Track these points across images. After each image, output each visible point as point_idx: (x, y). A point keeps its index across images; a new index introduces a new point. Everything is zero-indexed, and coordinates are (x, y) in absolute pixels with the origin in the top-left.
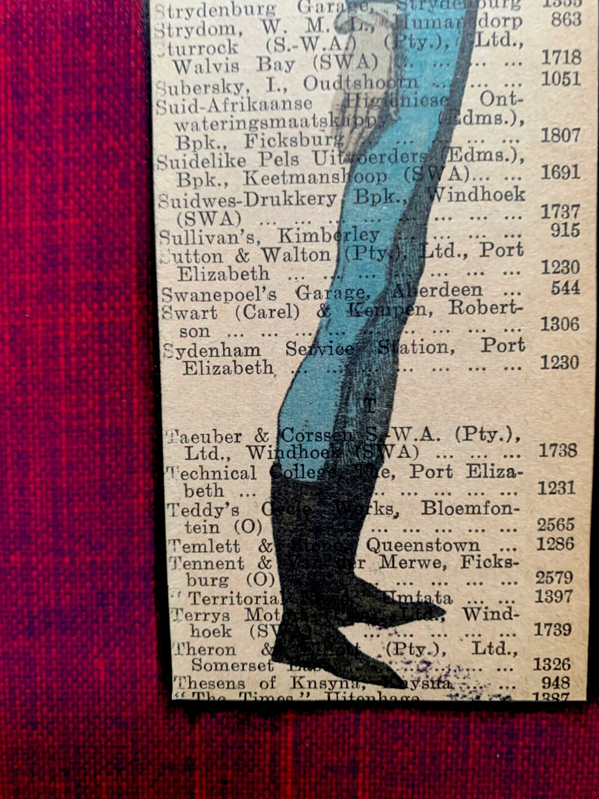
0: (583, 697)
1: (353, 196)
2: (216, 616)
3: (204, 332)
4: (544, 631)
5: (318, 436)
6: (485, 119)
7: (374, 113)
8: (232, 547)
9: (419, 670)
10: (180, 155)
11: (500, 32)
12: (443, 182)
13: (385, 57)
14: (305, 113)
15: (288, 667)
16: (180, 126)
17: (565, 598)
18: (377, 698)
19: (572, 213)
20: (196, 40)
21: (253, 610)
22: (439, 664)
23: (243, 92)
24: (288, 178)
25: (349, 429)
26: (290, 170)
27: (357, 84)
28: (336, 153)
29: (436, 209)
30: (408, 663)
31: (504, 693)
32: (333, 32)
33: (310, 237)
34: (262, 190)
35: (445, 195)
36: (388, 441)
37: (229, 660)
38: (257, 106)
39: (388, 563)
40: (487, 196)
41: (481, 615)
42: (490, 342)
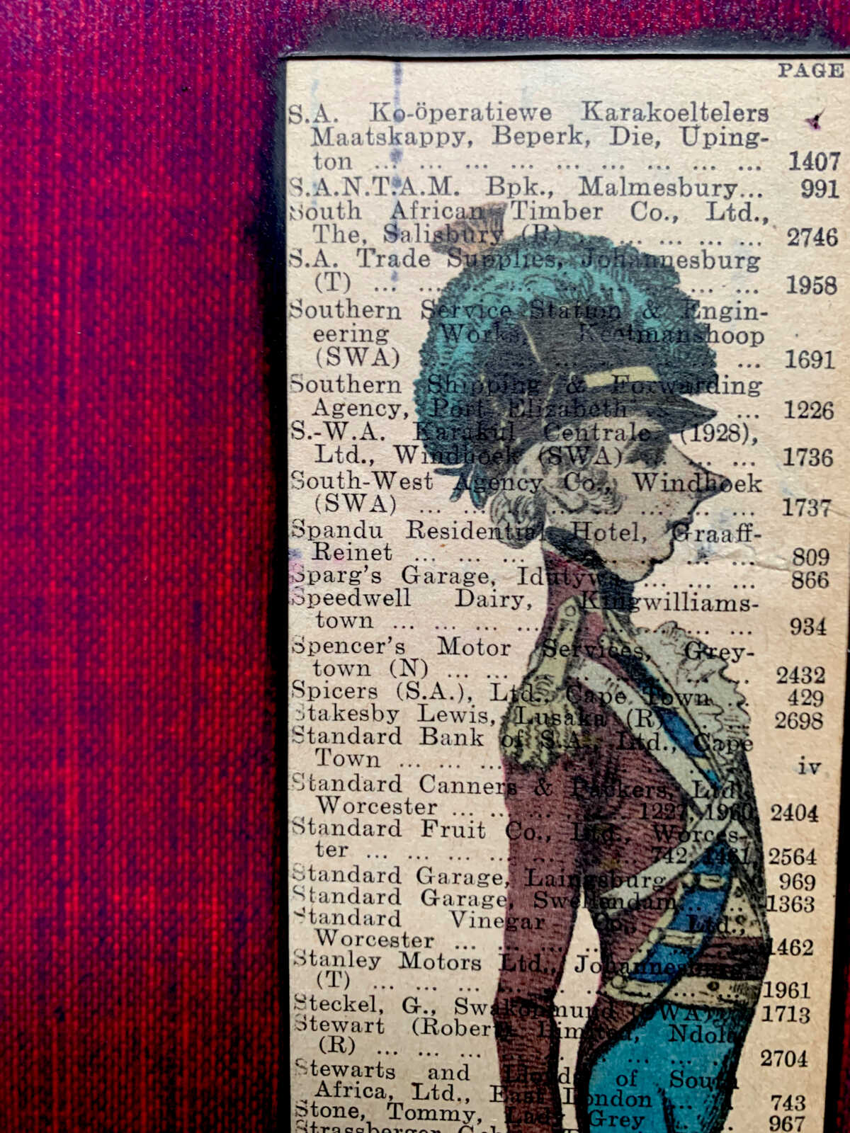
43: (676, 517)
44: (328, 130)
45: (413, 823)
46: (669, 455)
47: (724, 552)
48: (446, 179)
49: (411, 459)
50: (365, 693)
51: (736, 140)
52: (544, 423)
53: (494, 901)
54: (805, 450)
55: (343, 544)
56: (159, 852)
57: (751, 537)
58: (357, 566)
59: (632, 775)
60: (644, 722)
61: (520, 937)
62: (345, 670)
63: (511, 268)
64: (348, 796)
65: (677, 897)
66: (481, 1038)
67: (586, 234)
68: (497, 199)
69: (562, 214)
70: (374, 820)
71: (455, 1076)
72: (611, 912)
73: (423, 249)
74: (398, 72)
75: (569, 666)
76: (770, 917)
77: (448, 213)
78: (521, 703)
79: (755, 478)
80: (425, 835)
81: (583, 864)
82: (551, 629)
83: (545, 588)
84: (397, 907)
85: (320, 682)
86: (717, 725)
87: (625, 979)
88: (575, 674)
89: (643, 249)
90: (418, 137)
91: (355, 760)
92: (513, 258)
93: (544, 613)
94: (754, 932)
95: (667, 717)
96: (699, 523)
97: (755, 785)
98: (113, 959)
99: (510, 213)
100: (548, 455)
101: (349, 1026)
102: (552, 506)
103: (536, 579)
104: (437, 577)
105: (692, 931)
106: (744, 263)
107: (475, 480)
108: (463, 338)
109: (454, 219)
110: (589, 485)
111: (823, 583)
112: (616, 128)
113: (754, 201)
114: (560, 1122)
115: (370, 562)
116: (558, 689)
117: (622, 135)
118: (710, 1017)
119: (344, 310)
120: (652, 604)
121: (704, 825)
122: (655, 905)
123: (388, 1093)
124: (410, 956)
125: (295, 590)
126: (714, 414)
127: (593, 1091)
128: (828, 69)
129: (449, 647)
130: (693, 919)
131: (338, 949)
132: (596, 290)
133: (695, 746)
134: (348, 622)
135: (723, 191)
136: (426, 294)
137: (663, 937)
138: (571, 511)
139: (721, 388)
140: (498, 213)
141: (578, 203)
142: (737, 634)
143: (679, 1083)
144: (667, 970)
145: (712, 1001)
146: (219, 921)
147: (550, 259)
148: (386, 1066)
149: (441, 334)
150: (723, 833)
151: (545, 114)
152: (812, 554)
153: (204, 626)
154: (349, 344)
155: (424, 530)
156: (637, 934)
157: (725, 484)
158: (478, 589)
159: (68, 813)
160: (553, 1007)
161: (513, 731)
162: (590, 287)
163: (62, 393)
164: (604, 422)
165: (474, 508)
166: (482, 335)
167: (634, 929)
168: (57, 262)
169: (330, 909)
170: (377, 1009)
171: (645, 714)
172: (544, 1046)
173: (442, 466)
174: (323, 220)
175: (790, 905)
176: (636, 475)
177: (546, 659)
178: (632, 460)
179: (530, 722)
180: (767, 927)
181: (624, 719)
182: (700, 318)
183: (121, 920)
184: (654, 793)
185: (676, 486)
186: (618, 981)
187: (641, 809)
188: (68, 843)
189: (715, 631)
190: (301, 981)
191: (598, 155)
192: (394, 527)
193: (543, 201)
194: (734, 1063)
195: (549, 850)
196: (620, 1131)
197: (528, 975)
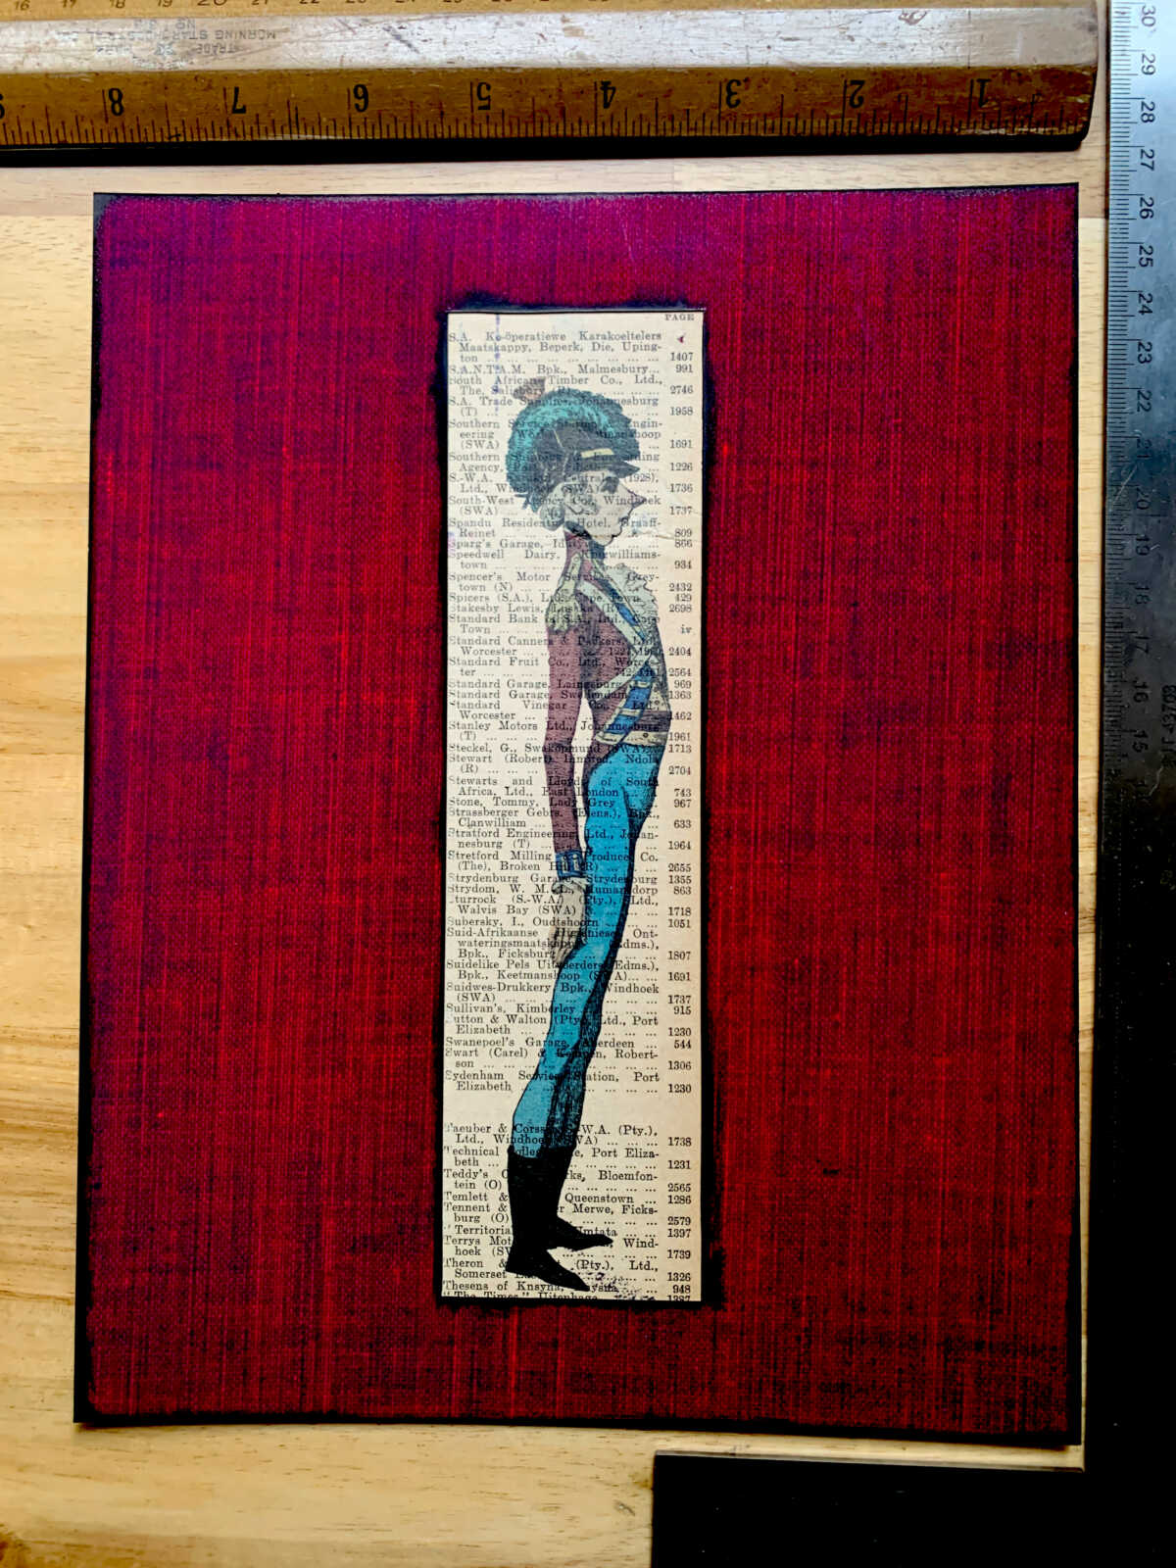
0: (698, 1299)
1: (560, 987)
2: (471, 1241)
3: (470, 1064)
4: (674, 1255)
5: (537, 1130)
6: (636, 945)
7: (573, 940)
8: (483, 1197)
9: (597, 1279)
10: (460, 960)
11: (645, 896)
12: (612, 980)
13: (580, 908)
14: (533, 939)
15: (515, 1275)
16: (461, 943)
17: (686, 1234)
18: (571, 1297)
19: (686, 1000)
20: (471, 894)
21: (495, 1238)
22: (609, 1275)
23: (498, 925)
24: (523, 975)
25: (556, 1126)
26: (524, 971)
27: (563, 923)
28: (551, 961)
29: (608, 996)
30: (590, 1274)
31: (650, 1295)
32: (551, 893)
33: (535, 1009)
34: (507, 982)
35: (613, 988)
36: (579, 1134)
37: (479, 1270)
38: (506, 933)
39: (578, 1209)
40: (636, 989)
41: (635, 1244)
42: (639, 1075)
43: (623, 516)
44: (467, 345)
45: (505, 659)
46: (619, 487)
47: (645, 531)
48: (519, 367)
50: (484, 599)
51: (647, 348)
52: (564, 474)
54: (680, 485)
55: (473, 529)
56: (386, 674)
57: (656, 524)
58: (479, 539)
59: (604, 635)
60: (611, 610)
61: (555, 713)
62: (474, 588)
63: (548, 406)
64: (475, 646)
65: (627, 692)
68: (542, 375)
70: (487, 658)
71: (525, 783)
72: (597, 700)
73: (509, 397)
74: (498, 319)
75: (576, 585)
78: (555, 602)
79: (657, 497)
80: (511, 664)
81: (583, 676)
82: (568, 568)
83: (565, 549)
84: (498, 699)
85: (463, 594)
86: (643, 611)
87: (604, 732)
88: (581, 588)
89: (606, 397)
90: (507, 348)
91: (479, 630)
92: (549, 401)
93: (564, 561)
94: (663, 708)
95: (619, 607)
96: (633, 518)
98: (362, 728)
100: (566, 488)
101: (475, 759)
102: (568, 511)
104: (516, 544)
105: (634, 708)
106: (651, 402)
107: (534, 499)
108: (527, 436)
110: (584, 501)
111: (690, 545)
112: (594, 343)
113: (655, 375)
114: (575, 805)
115: (486, 538)
116: (571, 595)
117: (596, 345)
118: (644, 751)
119: (474, 424)
120: (613, 555)
121: (639, 658)
122: (617, 696)
123: (493, 792)
124: (504, 723)
125: (450, 551)
126: (638, 469)
127: (590, 788)
128: (687, 317)
129: (522, 577)
130: (635, 703)
131: (470, 720)
132: (587, 416)
133: (634, 621)
134: (475, 565)
135: (641, 370)
136: (509, 418)
137: (621, 712)
138: (576, 514)
140: (542, 381)
141: (578, 376)
142: (651, 568)
143: (631, 784)
144: (623, 728)
145: (645, 742)
146: (414, 708)
147: (566, 401)
148: (493, 778)
149: (517, 434)
150: (646, 663)
151: (563, 337)
152: (684, 532)
153: (409, 567)
154: (476, 439)
155: (510, 522)
156: (609, 710)
157: (644, 500)
158: (535, 550)
159: (343, 657)
160: (571, 747)
161: (551, 615)
162: (583, 413)
163: (345, 460)
164: (591, 473)
166: (536, 435)
167: (608, 708)
168: (343, 401)
169: (466, 701)
170: (488, 750)
171: (611, 606)
172: (567, 766)
173: (518, 493)
174: (464, 385)
175: (681, 695)
176: (605, 497)
177: (566, 582)
178: (603, 490)
179: (559, 611)
180: (669, 706)
181: (601, 608)
182: (632, 426)
183: (367, 709)
184: (615, 643)
185: (623, 502)
186: (601, 733)
187: (609, 650)
188: (342, 672)
189: (641, 567)
190: (453, 736)
191: (586, 355)
192: (496, 521)
193: (562, 376)
194: (657, 773)
195: (567, 670)
196: (603, 809)
197: (559, 731)
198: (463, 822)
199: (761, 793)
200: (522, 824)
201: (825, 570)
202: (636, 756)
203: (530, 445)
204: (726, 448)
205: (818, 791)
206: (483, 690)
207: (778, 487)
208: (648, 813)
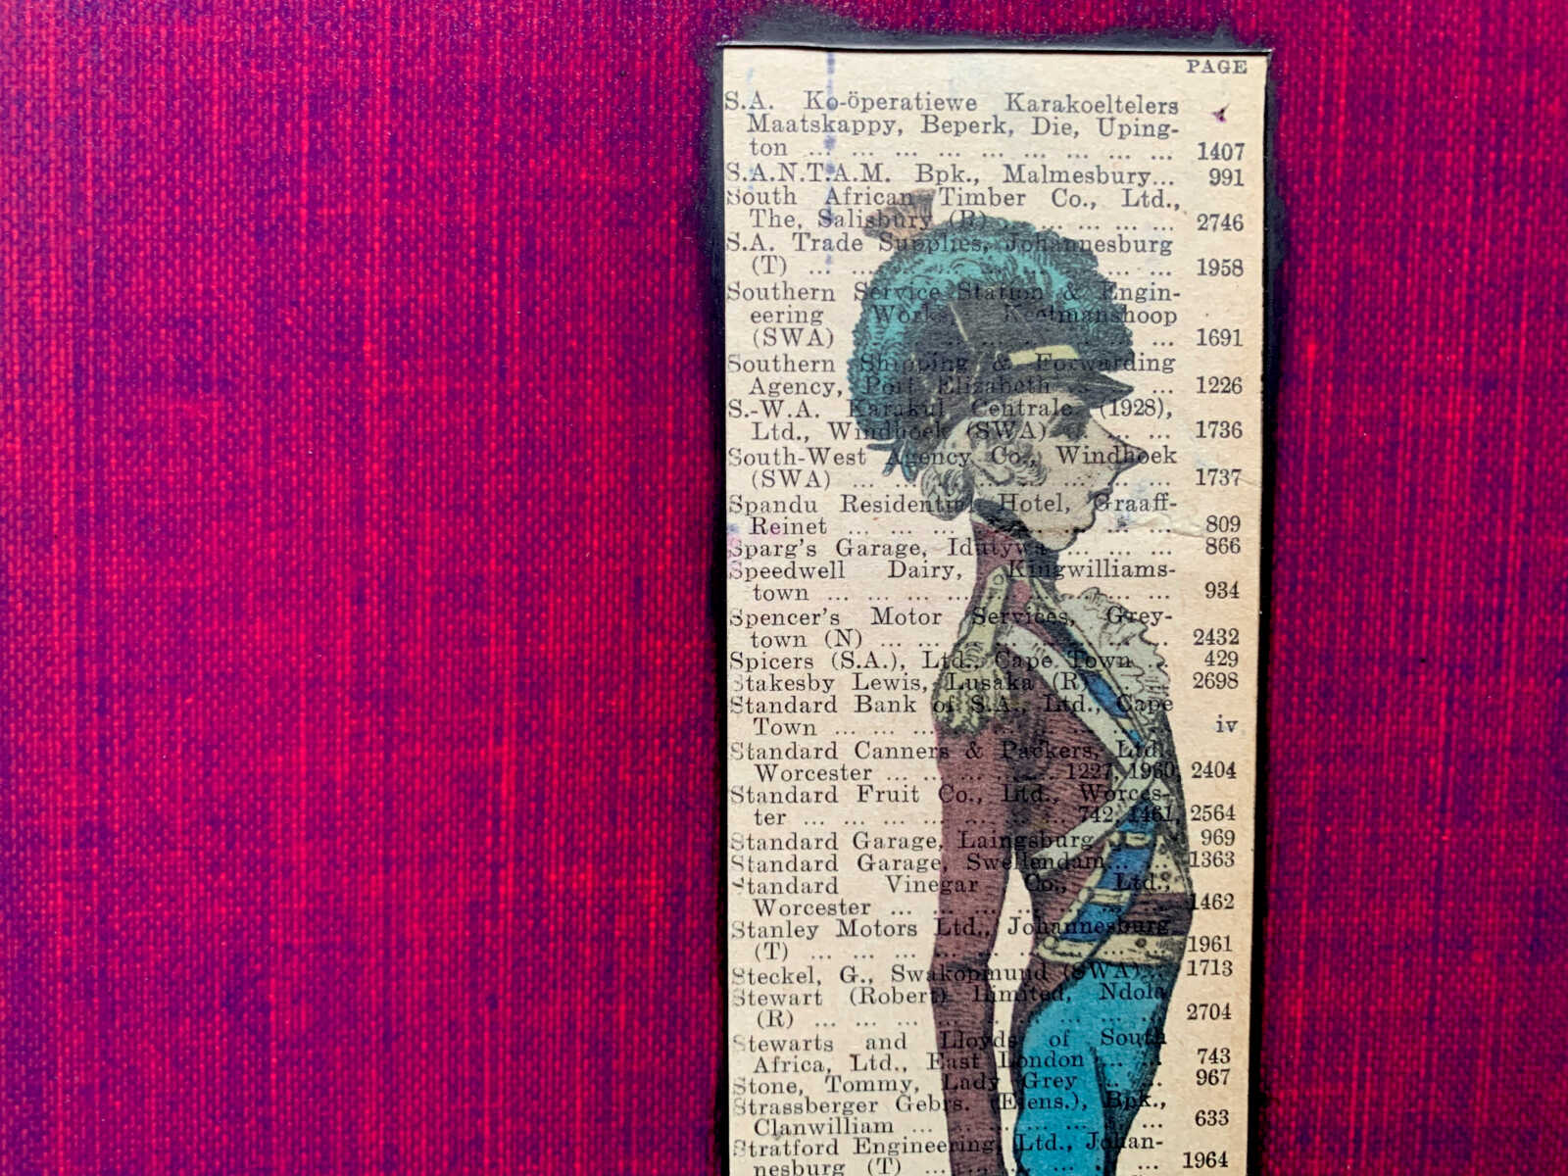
43: (1097, 488)
44: (764, 116)
45: (848, 789)
46: (1090, 428)
47: (1143, 521)
48: (877, 167)
49: (844, 436)
50: (801, 664)
51: (1149, 131)
52: (972, 400)
53: (928, 864)
54: (1216, 423)
55: (779, 518)
56: (598, 827)
57: (1167, 506)
58: (794, 539)
59: (1059, 737)
60: (1070, 685)
61: (955, 900)
62: (782, 641)
63: (939, 252)
64: (785, 764)
65: (1105, 855)
66: (918, 1005)
67: (1010, 219)
68: (926, 186)
69: (987, 200)
70: (811, 787)
71: (892, 1045)
72: (1042, 872)
73: (855, 233)
74: (831, 62)
75: (998, 633)
76: (1193, 872)
77: (879, 199)
78: (952, 669)
79: (1170, 450)
80: (861, 800)
81: (1013, 825)
82: (980, 597)
83: (974, 558)
84: (834, 874)
85: (757, 653)
86: (1138, 686)
87: (1056, 939)
88: (1003, 640)
89: (1065, 233)
90: (851, 125)
91: (792, 728)
92: (941, 242)
93: (973, 582)
94: (1178, 888)
95: (1090, 679)
96: (1118, 493)
97: (1176, 744)
98: (548, 941)
99: (938, 200)
100: (976, 430)
101: (788, 999)
102: (980, 479)
103: (965, 549)
104: (870, 549)
105: (1119, 888)
106: (1157, 247)
107: (907, 453)
108: (894, 318)
109: (885, 205)
110: (1015, 458)
111: (1235, 548)
112: (1037, 119)
113: (1166, 188)
114: (995, 1087)
115: (806, 536)
116: (988, 655)
117: (1043, 126)
118: (1138, 974)
119: (781, 292)
120: (1076, 571)
121: (1129, 784)
122: (1084, 864)
123: (826, 1066)
124: (848, 924)
125: (731, 566)
126: (1131, 389)
127: (1026, 1053)
128: (1233, 66)
129: (882, 617)
130: (1120, 877)
131: (777, 920)
132: (1020, 272)
133: (1118, 707)
134: (784, 594)
135: (1137, 179)
136: (858, 277)
137: (1092, 896)
138: (998, 484)
139: (1138, 365)
140: (927, 199)
141: (1003, 190)
142: (1155, 598)
143: (1109, 1041)
144: (1096, 929)
145: (1139, 957)
146: (657, 896)
147: (977, 243)
148: (824, 1038)
149: (873, 315)
150: (1145, 792)
151: (971, 104)
152: (1224, 521)
153: (645, 600)
154: (785, 325)
155: (858, 504)
156: (1067, 893)
157: (1142, 456)
158: (910, 560)
159: (504, 792)
160: (987, 971)
161: (944, 697)
162: (1014, 270)
163: (502, 372)
164: (1028, 398)
165: (905, 482)
166: (912, 316)
167: (1065, 889)
168: (495, 241)
169: (768, 878)
170: (815, 980)
171: (1070, 677)
172: (979, 1009)
173: (875, 442)
174: (760, 205)
175: (1212, 860)
176: (1060, 448)
177: (976, 626)
178: (1055, 434)
179: (961, 688)
180: (1190, 883)
181: (1050, 682)
182: (1117, 299)
183: (557, 900)
184: (1080, 753)
185: (1097, 458)
186: (1050, 941)
187: (1068, 769)
188: (503, 824)
189: (1134, 595)
190: (740, 954)
191: (1021, 144)
192: (828, 501)
193: (969, 188)
194: (1162, 1021)
195: (981, 812)
196: (1052, 1093)
197: (963, 939)
198: (762, 1128)
199: (1370, 1054)
200: (886, 1128)
201: (1508, 601)
202: (1121, 984)
203: (899, 339)
204: (1312, 348)
205: (1482, 1047)
206: (803, 855)
207: (1416, 428)
208: (1144, 1098)
